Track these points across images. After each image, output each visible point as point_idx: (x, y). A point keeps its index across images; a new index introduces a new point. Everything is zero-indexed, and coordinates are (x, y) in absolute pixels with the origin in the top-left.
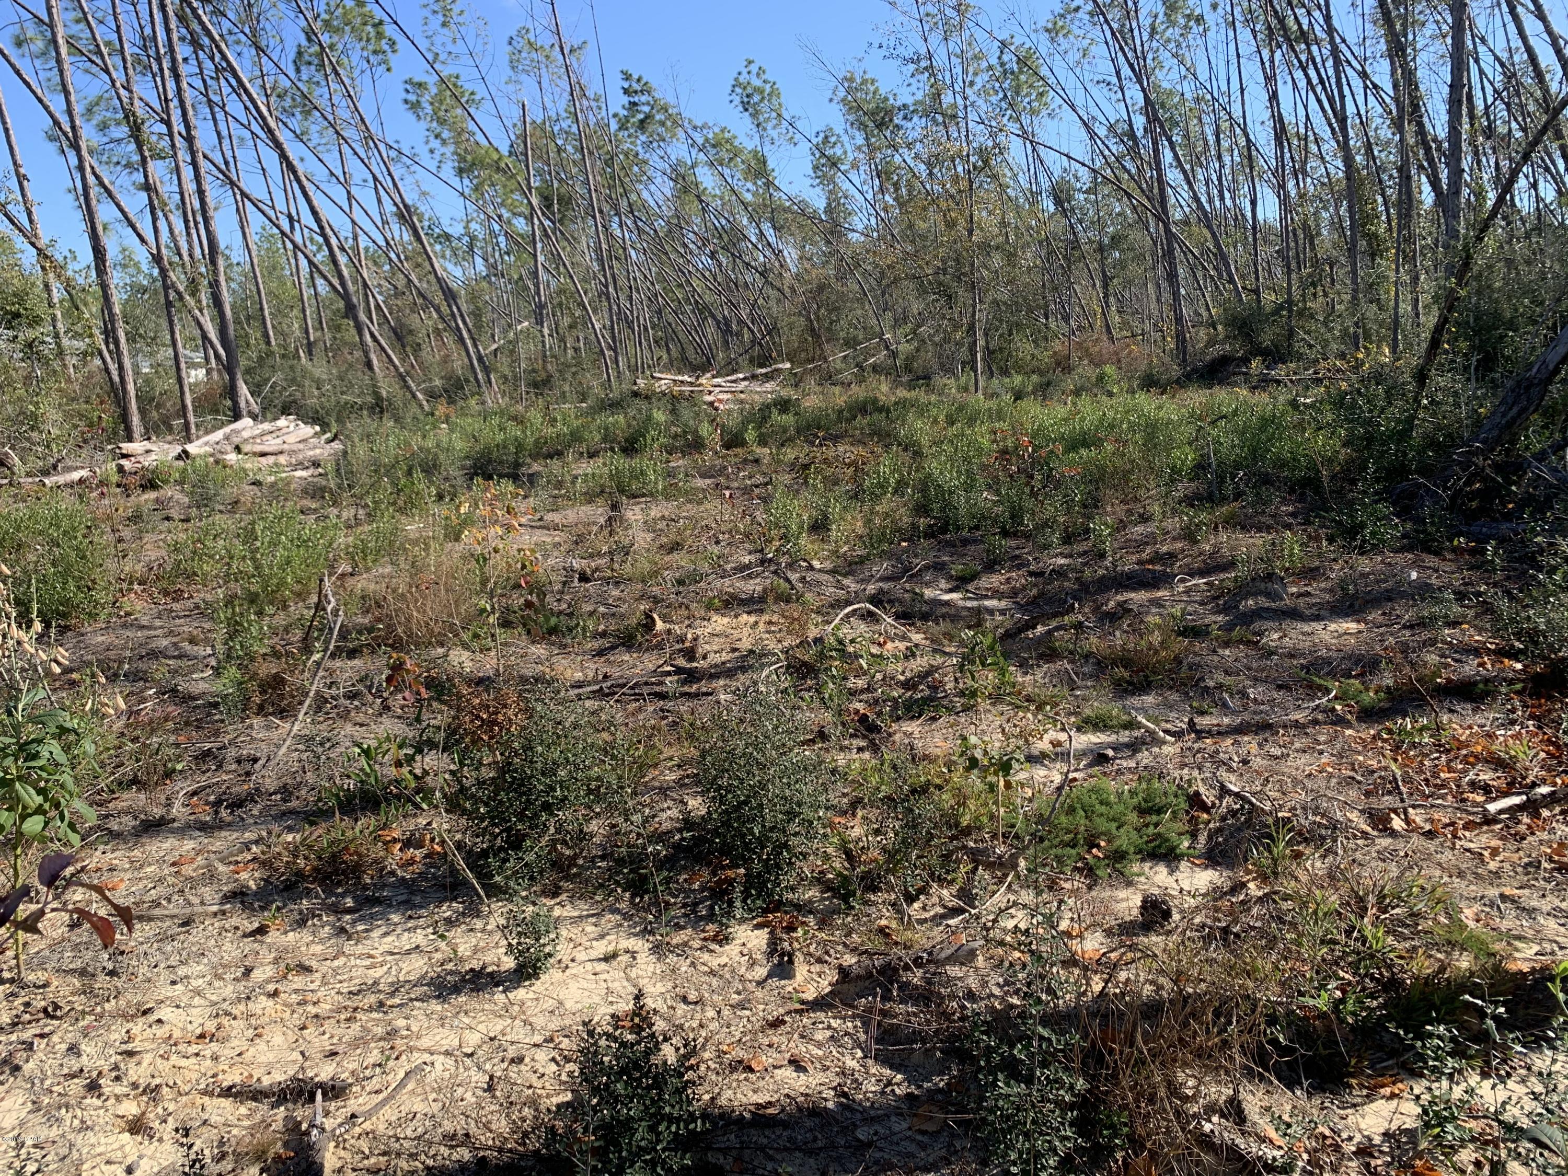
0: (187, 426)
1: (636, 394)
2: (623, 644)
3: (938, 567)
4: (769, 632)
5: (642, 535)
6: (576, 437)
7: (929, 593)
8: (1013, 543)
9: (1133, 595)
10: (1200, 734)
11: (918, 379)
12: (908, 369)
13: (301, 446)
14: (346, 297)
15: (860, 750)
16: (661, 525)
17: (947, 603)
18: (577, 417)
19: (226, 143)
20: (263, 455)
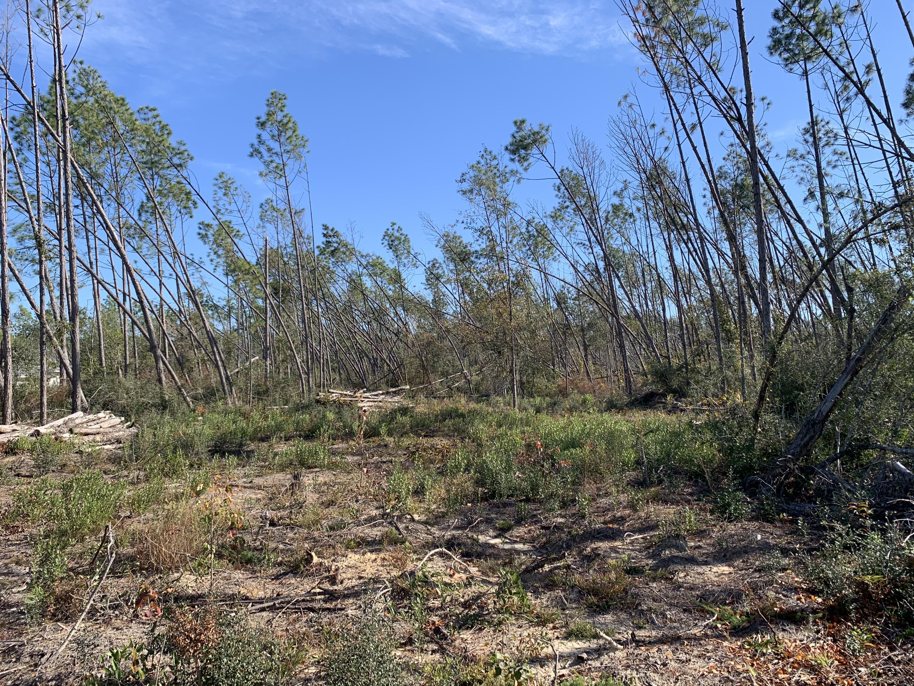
0: (41, 415)
1: (318, 401)
2: (292, 572)
3: (489, 521)
4: (383, 566)
5: (311, 495)
6: (279, 428)
7: (482, 539)
8: (533, 506)
9: (601, 544)
10: (638, 643)
11: (483, 396)
12: (477, 390)
13: (111, 430)
14: (151, 340)
15: (434, 652)
16: (324, 488)
17: (493, 546)
18: (281, 416)
19: (93, 252)
20: (87, 434)
